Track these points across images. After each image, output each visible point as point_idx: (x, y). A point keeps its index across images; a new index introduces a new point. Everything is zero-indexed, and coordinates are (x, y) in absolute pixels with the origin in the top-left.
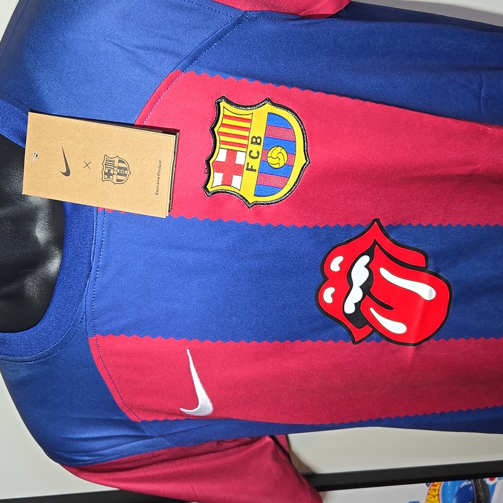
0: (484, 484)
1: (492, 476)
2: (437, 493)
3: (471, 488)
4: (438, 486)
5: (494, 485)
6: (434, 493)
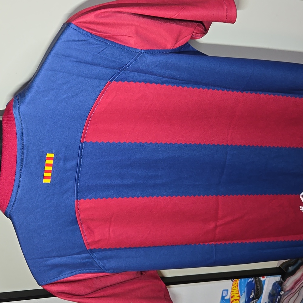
0: (260, 280)
1: (263, 276)
2: (237, 285)
3: (253, 282)
4: (237, 281)
5: (265, 281)
6: (235, 285)
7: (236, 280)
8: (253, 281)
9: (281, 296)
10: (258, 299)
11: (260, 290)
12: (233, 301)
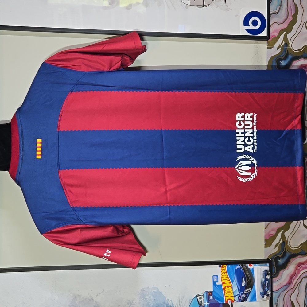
3: (241, 270)
4: (225, 267)
5: (253, 269)
7: (223, 266)
8: (240, 268)
10: (252, 289)
11: (250, 278)
12: (225, 288)
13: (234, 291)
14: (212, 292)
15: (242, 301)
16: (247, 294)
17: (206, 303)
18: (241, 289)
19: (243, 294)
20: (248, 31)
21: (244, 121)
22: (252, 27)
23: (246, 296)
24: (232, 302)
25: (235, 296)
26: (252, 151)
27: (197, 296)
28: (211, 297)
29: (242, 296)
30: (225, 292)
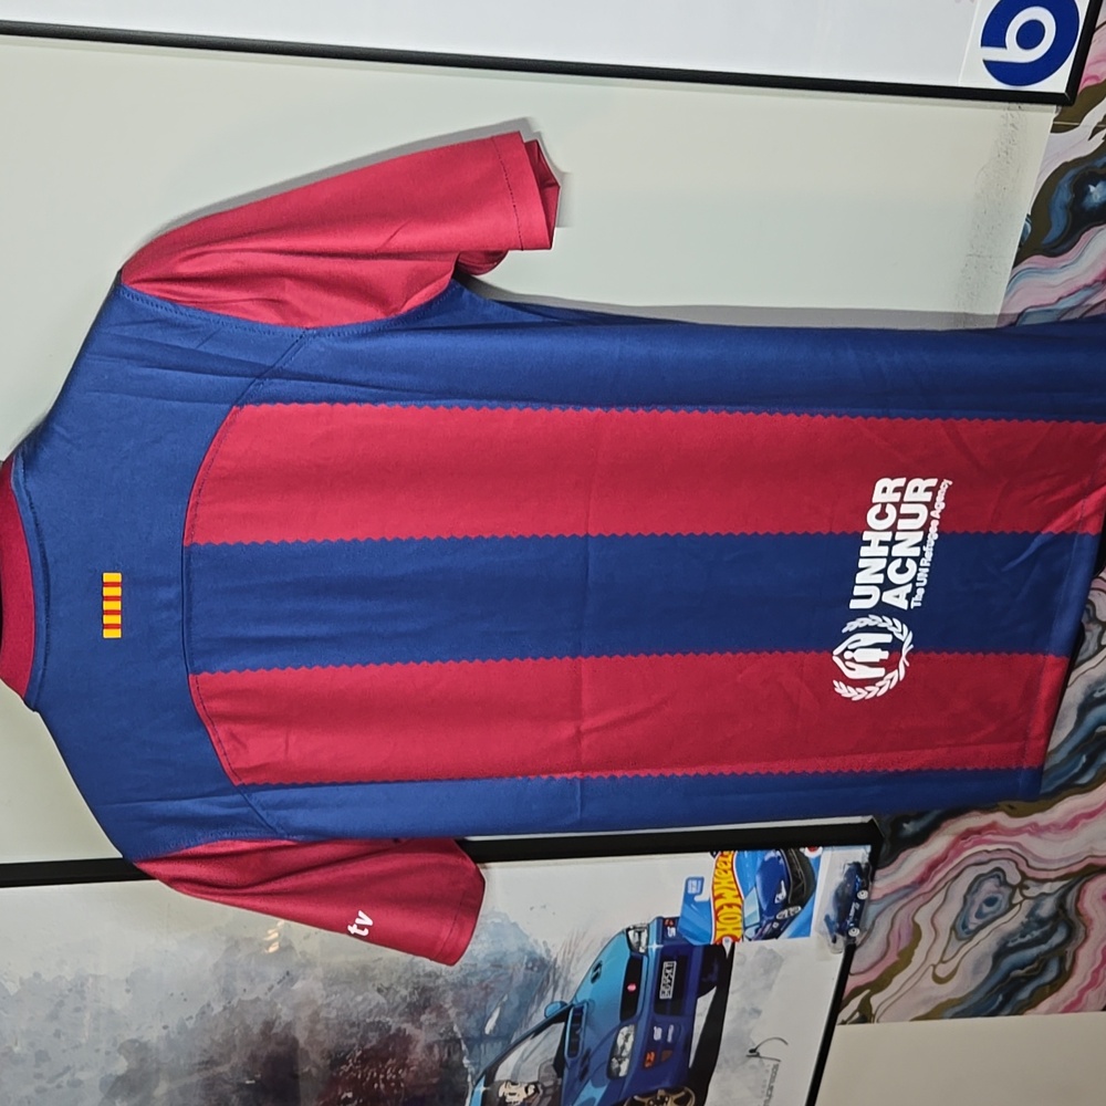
0: (801, 855)
1: (813, 846)
2: (729, 866)
3: (781, 861)
4: (730, 856)
5: (818, 859)
6: (724, 867)
7: (726, 853)
8: (779, 858)
9: (862, 902)
10: (802, 907)
11: (804, 882)
12: (721, 908)
13: (746, 916)
14: (678, 918)
15: (767, 937)
16: (785, 923)
17: (654, 946)
18: (770, 909)
19: (776, 920)
20: (994, 68)
21: (897, 505)
22: (1013, 53)
23: (780, 927)
24: (735, 939)
25: (745, 928)
26: (903, 604)
27: (628, 930)
28: (672, 932)
29: (768, 926)
30: (717, 919)
